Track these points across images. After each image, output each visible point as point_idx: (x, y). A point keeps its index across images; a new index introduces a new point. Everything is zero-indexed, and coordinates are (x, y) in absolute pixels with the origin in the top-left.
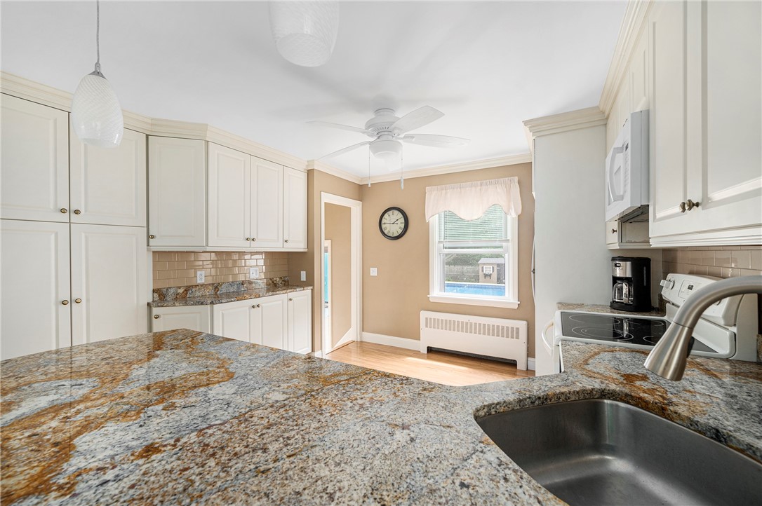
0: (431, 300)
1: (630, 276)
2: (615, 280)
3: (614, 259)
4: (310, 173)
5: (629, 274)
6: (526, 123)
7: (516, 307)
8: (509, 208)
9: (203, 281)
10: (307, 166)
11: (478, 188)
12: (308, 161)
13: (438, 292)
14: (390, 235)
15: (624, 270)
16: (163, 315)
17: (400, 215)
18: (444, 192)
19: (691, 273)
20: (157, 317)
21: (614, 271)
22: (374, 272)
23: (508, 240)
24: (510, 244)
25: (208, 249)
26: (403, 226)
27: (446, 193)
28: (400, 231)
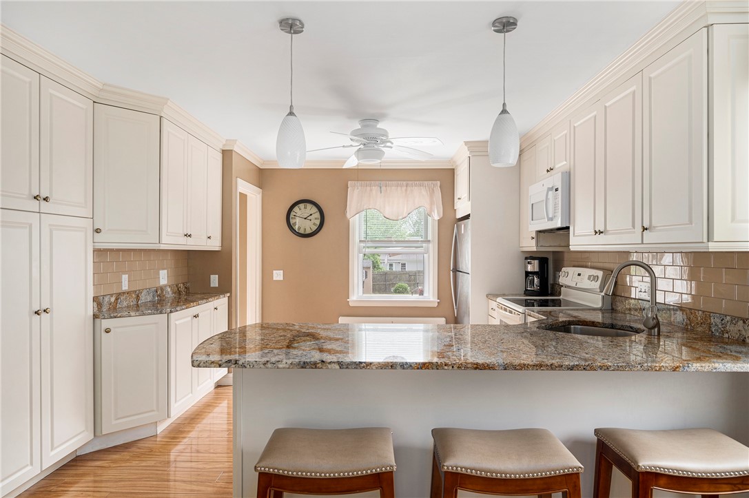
0: (351, 304)
1: (538, 270)
2: (527, 274)
3: (526, 258)
4: (227, 154)
5: (537, 269)
6: (466, 143)
7: (436, 305)
8: (431, 210)
9: (127, 288)
10: (224, 145)
11: (404, 188)
12: (227, 140)
13: (358, 295)
14: (302, 231)
15: (533, 267)
16: (115, 328)
17: (315, 210)
18: (368, 188)
19: (574, 266)
20: (108, 331)
21: (526, 267)
22: (278, 275)
23: (429, 241)
24: (431, 245)
25: (163, 247)
26: (318, 222)
27: (371, 190)
28: (314, 228)
